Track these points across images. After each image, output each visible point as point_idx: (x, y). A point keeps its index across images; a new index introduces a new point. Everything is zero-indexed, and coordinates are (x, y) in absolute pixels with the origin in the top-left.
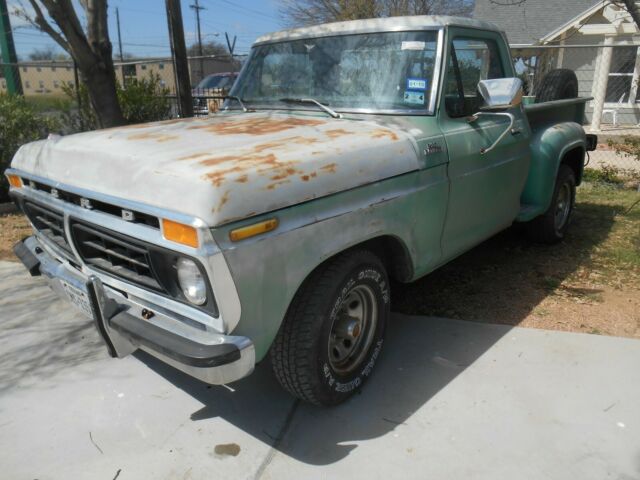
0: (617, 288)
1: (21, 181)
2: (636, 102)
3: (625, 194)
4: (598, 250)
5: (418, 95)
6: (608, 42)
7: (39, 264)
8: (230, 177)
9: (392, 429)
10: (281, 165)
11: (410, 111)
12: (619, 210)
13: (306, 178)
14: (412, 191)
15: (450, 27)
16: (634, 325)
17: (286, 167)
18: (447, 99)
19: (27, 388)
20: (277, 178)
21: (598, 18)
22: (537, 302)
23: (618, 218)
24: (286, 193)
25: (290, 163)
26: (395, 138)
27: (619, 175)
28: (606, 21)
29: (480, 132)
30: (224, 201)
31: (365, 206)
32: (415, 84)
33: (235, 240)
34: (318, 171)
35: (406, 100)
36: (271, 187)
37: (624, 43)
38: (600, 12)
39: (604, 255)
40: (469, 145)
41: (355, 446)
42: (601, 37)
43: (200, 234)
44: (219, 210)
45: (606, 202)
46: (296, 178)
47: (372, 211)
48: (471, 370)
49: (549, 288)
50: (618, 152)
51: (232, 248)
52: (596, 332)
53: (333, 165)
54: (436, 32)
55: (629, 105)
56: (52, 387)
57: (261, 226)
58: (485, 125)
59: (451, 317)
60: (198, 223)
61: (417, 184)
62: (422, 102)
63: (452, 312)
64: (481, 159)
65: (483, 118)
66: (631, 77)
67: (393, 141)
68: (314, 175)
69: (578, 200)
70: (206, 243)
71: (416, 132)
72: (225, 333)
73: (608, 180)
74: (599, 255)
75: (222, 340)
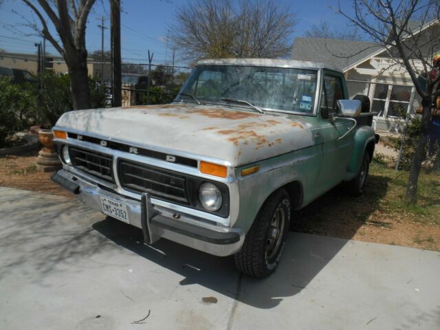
0: (399, 222)
1: (67, 135)
2: (387, 117)
3: (389, 170)
4: (382, 201)
5: (308, 105)
6: (373, 81)
7: (79, 187)
8: (241, 141)
9: (299, 291)
10: (260, 137)
11: (304, 113)
12: (388, 179)
13: (270, 145)
14: (309, 157)
15: (324, 69)
16: (412, 242)
17: (262, 138)
18: (321, 109)
19: (62, 271)
20: (259, 144)
21: (367, 65)
22: (358, 228)
23: (389, 184)
24: (263, 152)
25: (263, 136)
26: (302, 127)
27: (385, 160)
28: (372, 68)
29: (335, 127)
30: (240, 154)
31: (291, 163)
32: (306, 98)
33: (243, 175)
34: (275, 142)
35: (301, 107)
36: (257, 148)
37: (382, 82)
38: (369, 61)
39: (386, 204)
40: (332, 135)
41: (282, 300)
42: (370, 77)
43: (228, 170)
44: (238, 158)
45: (380, 175)
46: (266, 144)
47: (293, 167)
48: (332, 262)
49: (362, 220)
50: (385, 146)
51: (242, 179)
52: (393, 244)
53: (280, 139)
54: (317, 71)
55: (383, 118)
56: (79, 271)
57: (252, 169)
58: (337, 125)
59: (311, 233)
60: (227, 163)
61: (310, 154)
62: (309, 109)
63: (311, 231)
64: (336, 143)
65: (337, 120)
66: (385, 102)
67: (301, 129)
68: (273, 144)
69: (370, 173)
70: (231, 176)
71: (309, 125)
72: (229, 227)
73: (378, 162)
74: (384, 204)
75: (227, 230)
